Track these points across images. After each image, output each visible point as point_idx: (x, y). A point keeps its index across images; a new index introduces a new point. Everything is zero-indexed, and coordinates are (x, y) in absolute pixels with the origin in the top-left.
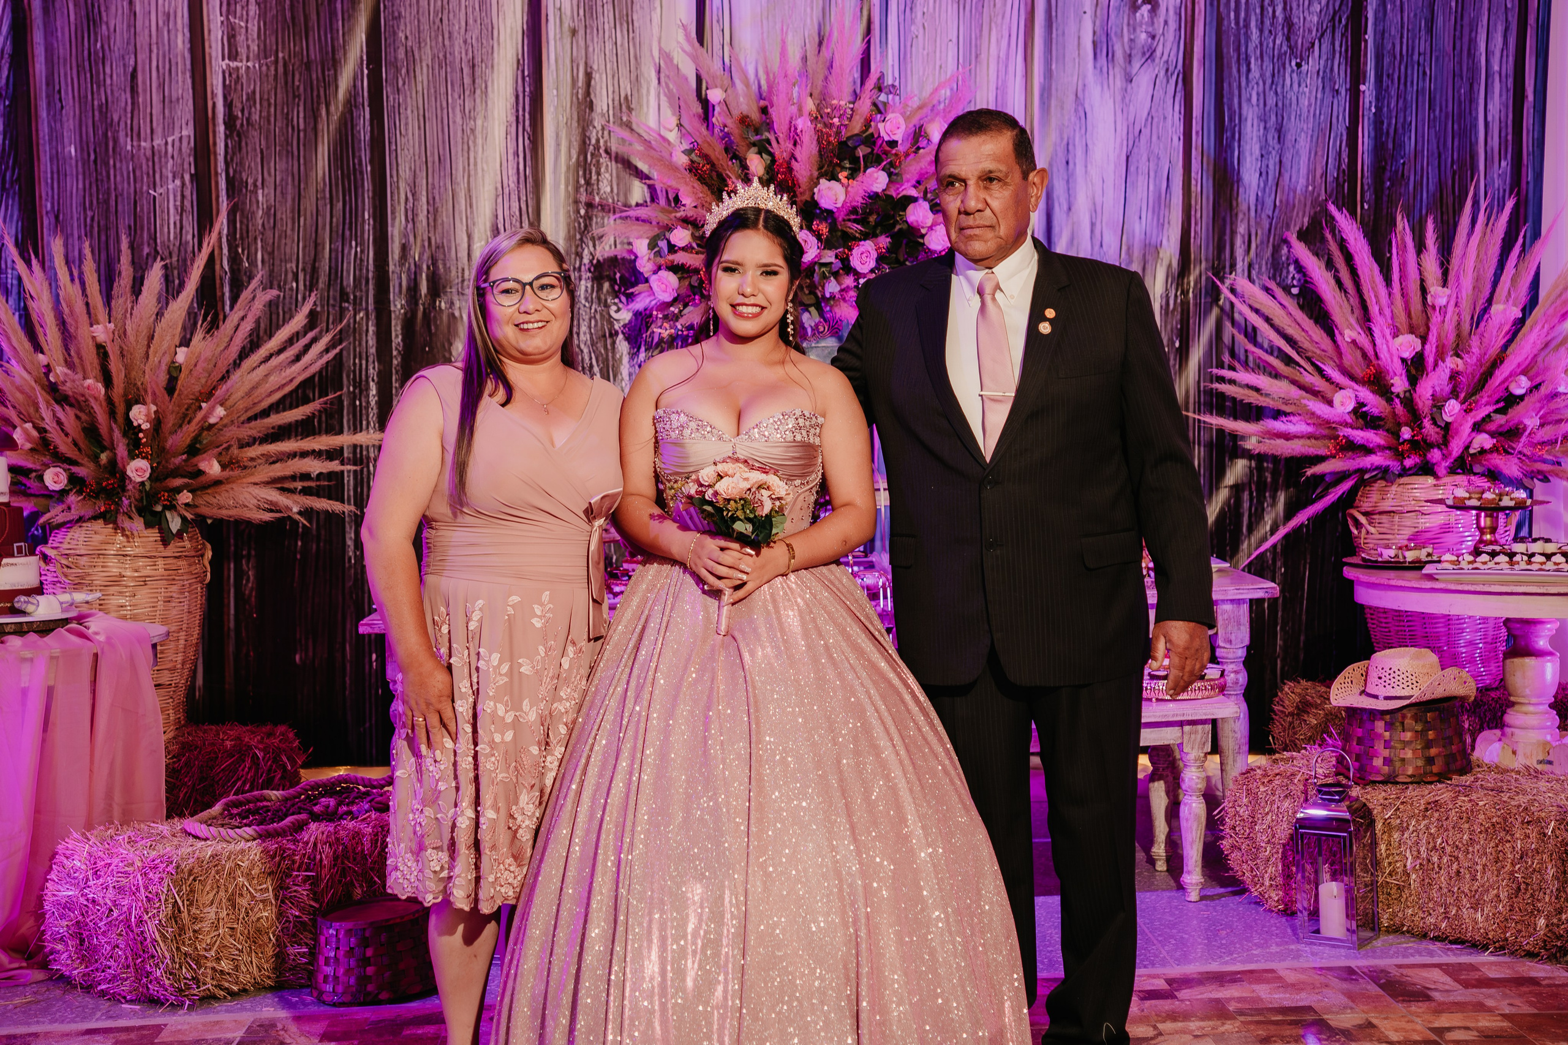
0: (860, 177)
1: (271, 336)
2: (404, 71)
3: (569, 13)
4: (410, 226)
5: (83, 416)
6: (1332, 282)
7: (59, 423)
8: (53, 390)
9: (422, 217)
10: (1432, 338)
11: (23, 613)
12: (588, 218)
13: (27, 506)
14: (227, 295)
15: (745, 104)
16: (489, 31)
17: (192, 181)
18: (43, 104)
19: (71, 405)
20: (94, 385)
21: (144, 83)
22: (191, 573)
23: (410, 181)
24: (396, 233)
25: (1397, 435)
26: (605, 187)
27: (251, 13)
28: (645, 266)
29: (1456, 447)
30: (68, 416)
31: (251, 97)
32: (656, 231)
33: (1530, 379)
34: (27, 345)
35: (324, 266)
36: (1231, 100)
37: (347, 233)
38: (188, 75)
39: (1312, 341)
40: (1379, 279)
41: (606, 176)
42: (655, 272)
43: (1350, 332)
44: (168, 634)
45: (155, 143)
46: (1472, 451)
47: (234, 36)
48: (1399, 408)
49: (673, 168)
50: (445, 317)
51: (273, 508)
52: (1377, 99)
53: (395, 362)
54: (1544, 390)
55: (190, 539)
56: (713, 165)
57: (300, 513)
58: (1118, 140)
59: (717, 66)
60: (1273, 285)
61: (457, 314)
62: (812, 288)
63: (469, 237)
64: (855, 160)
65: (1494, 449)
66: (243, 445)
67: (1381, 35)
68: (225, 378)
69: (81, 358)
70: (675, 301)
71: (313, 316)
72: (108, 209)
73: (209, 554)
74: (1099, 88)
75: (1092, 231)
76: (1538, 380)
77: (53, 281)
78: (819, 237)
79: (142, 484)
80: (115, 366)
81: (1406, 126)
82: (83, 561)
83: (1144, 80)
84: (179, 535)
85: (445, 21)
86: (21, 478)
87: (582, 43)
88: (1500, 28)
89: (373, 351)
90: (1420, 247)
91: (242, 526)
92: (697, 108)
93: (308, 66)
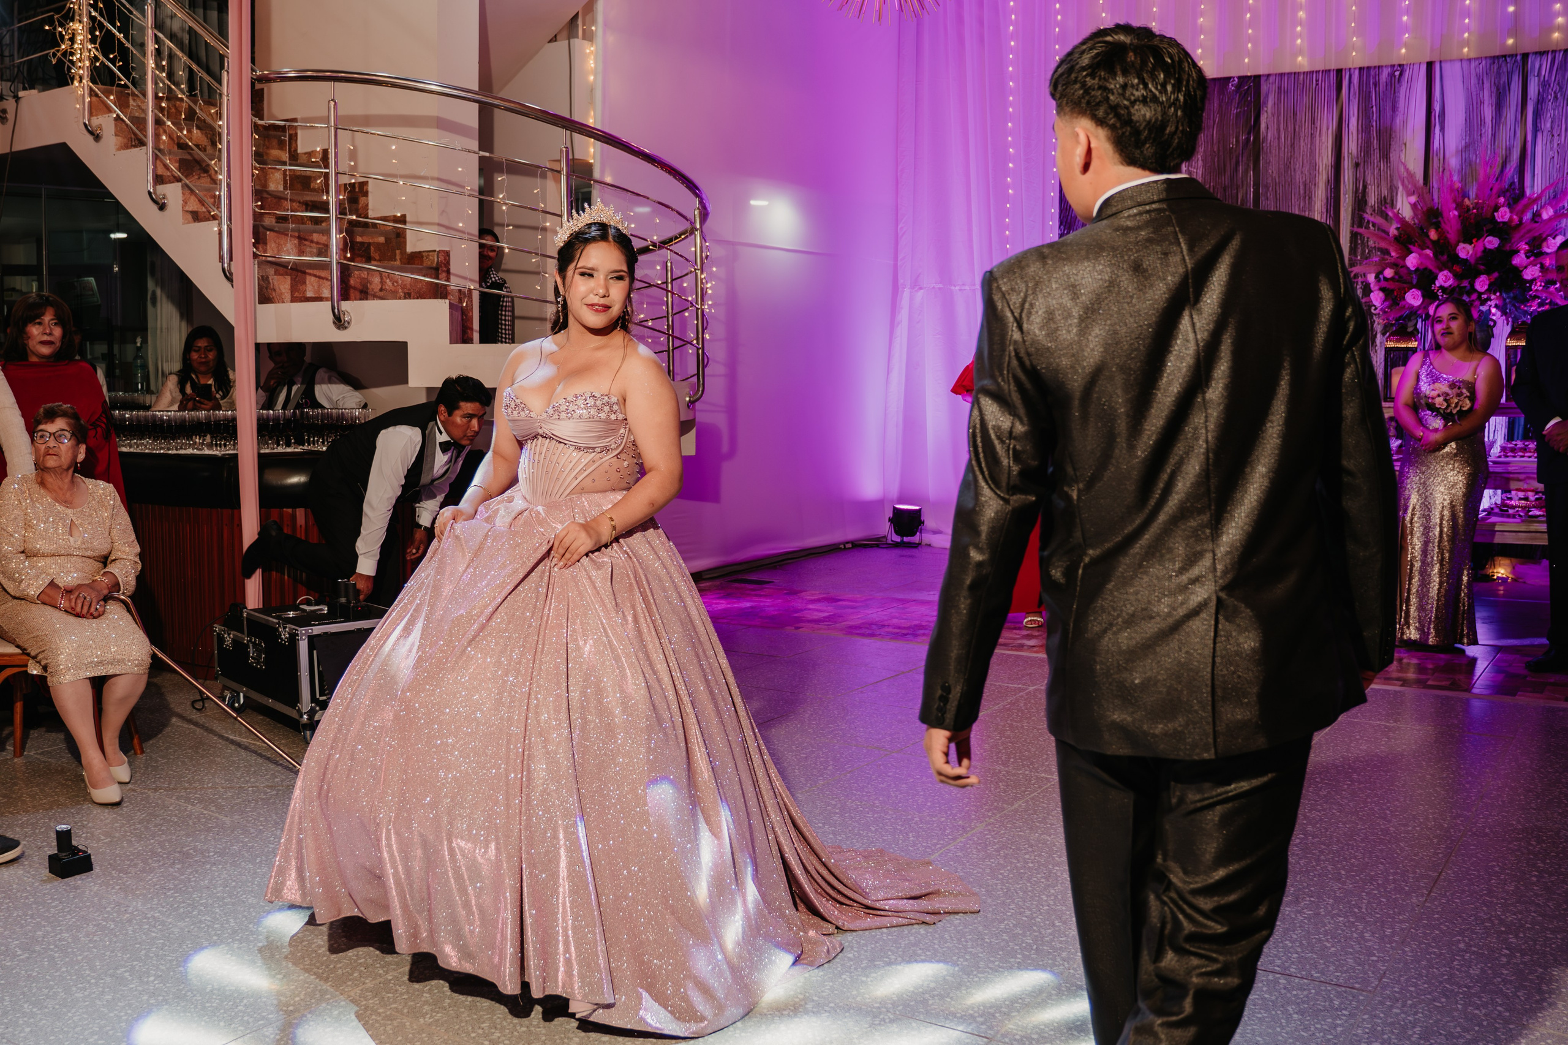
2: (1271, 190)
3: (1355, 155)
16: (1314, 167)
64: (1480, 232)
85: (1292, 163)
87: (1362, 170)
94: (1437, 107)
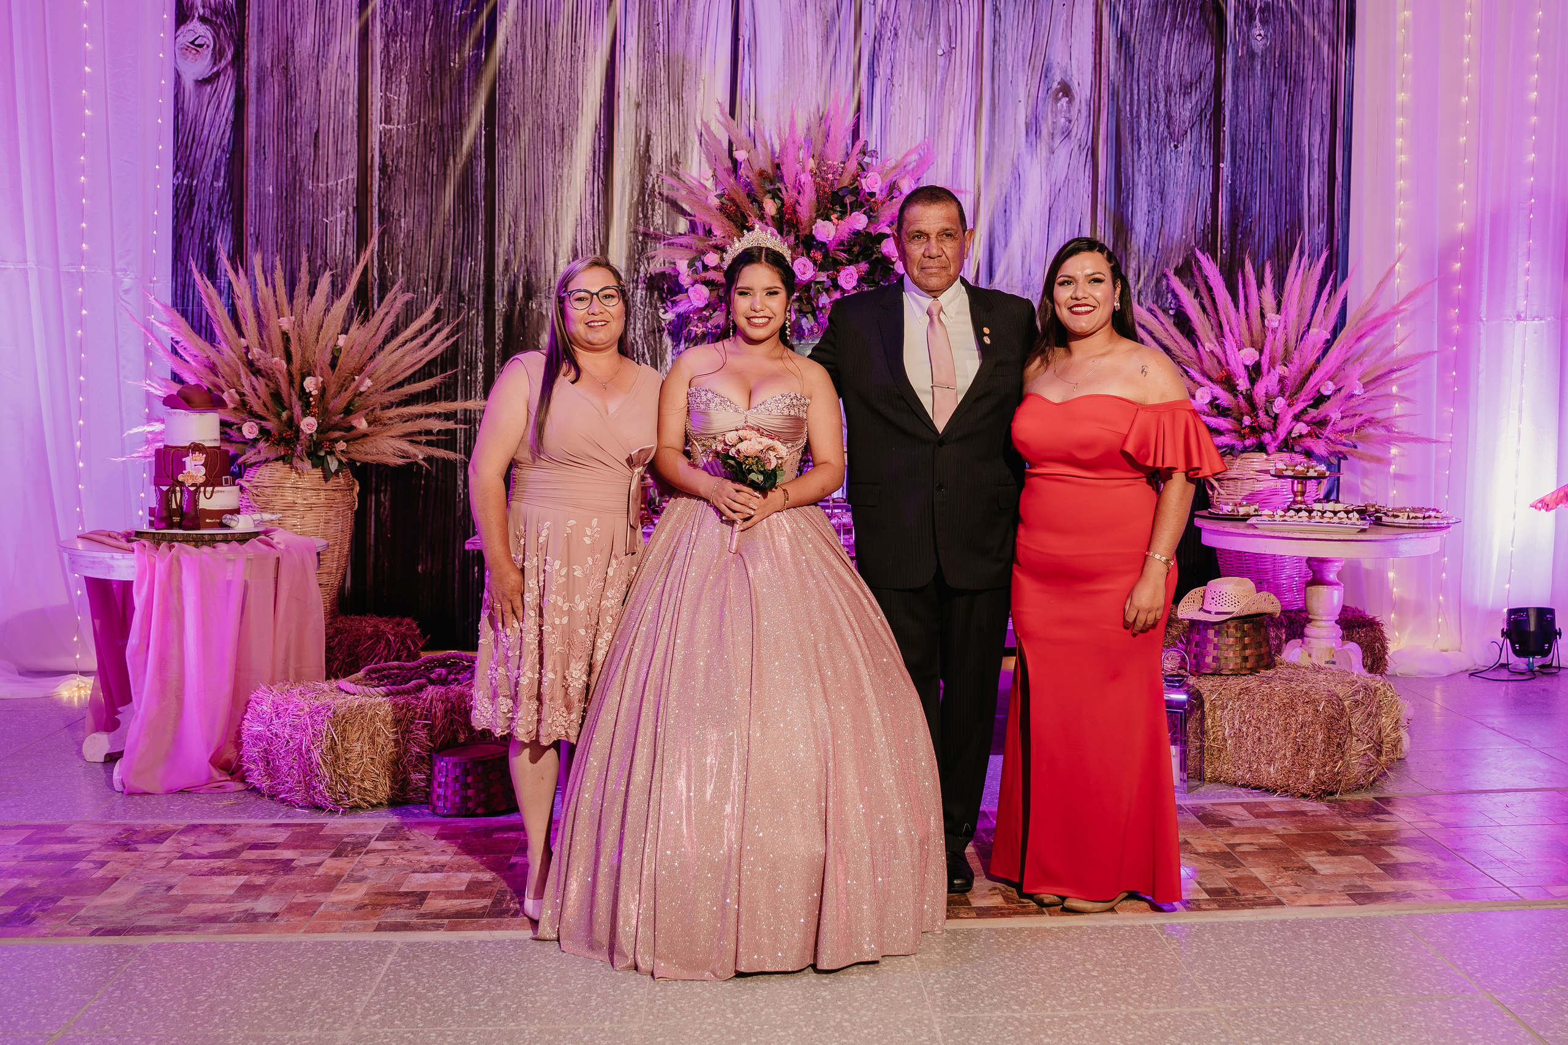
0: (847, 218)
1: (407, 327)
2: (511, 132)
3: (635, 91)
4: (512, 246)
5: (271, 385)
6: (1198, 307)
7: (254, 389)
8: (250, 364)
9: (521, 240)
10: (1267, 351)
11: (228, 527)
12: (644, 243)
13: (232, 449)
14: (376, 296)
15: (762, 162)
16: (575, 104)
17: (354, 212)
18: (252, 157)
19: (263, 376)
20: (279, 362)
21: (324, 141)
22: (344, 502)
23: (513, 213)
24: (501, 251)
25: (1240, 421)
26: (658, 220)
27: (403, 90)
28: (685, 280)
29: (1282, 432)
30: (260, 384)
31: (399, 151)
32: (695, 254)
33: (1335, 384)
34: (234, 332)
35: (448, 275)
36: (1126, 169)
37: (465, 251)
38: (355, 134)
39: (1182, 350)
40: (1231, 306)
41: (659, 212)
42: (693, 285)
43: (1209, 344)
44: (328, 546)
45: (329, 184)
46: (1293, 435)
47: (389, 107)
48: (1242, 402)
49: (709, 209)
50: (535, 315)
51: (405, 455)
52: (1232, 175)
53: (497, 348)
54: (1343, 393)
55: (344, 477)
56: (738, 206)
57: (424, 459)
58: (1044, 196)
59: (744, 133)
60: (1155, 308)
61: (544, 313)
62: (809, 300)
63: (555, 255)
64: (843, 206)
65: (1309, 434)
66: (384, 408)
67: (1235, 127)
68: (372, 358)
69: (270, 341)
70: (707, 307)
71: (438, 313)
72: (293, 233)
73: (357, 488)
74: (1030, 156)
75: (1023, 263)
76: (1340, 385)
77: (253, 285)
78: (815, 262)
79: (311, 435)
80: (294, 348)
81: (1253, 195)
82: (268, 491)
83: (1062, 153)
84: (336, 473)
85: (543, 96)
86: (227, 430)
87: (644, 114)
88: (1318, 129)
89: (481, 339)
90: (1261, 284)
91: (381, 469)
92: (728, 164)
93: (441, 128)
94: (745, 33)
